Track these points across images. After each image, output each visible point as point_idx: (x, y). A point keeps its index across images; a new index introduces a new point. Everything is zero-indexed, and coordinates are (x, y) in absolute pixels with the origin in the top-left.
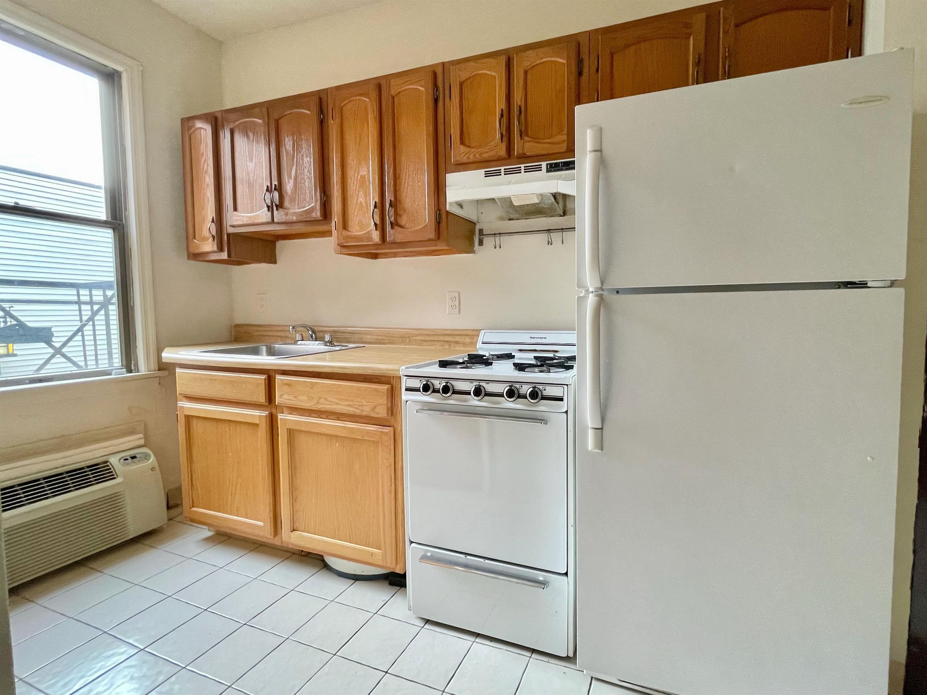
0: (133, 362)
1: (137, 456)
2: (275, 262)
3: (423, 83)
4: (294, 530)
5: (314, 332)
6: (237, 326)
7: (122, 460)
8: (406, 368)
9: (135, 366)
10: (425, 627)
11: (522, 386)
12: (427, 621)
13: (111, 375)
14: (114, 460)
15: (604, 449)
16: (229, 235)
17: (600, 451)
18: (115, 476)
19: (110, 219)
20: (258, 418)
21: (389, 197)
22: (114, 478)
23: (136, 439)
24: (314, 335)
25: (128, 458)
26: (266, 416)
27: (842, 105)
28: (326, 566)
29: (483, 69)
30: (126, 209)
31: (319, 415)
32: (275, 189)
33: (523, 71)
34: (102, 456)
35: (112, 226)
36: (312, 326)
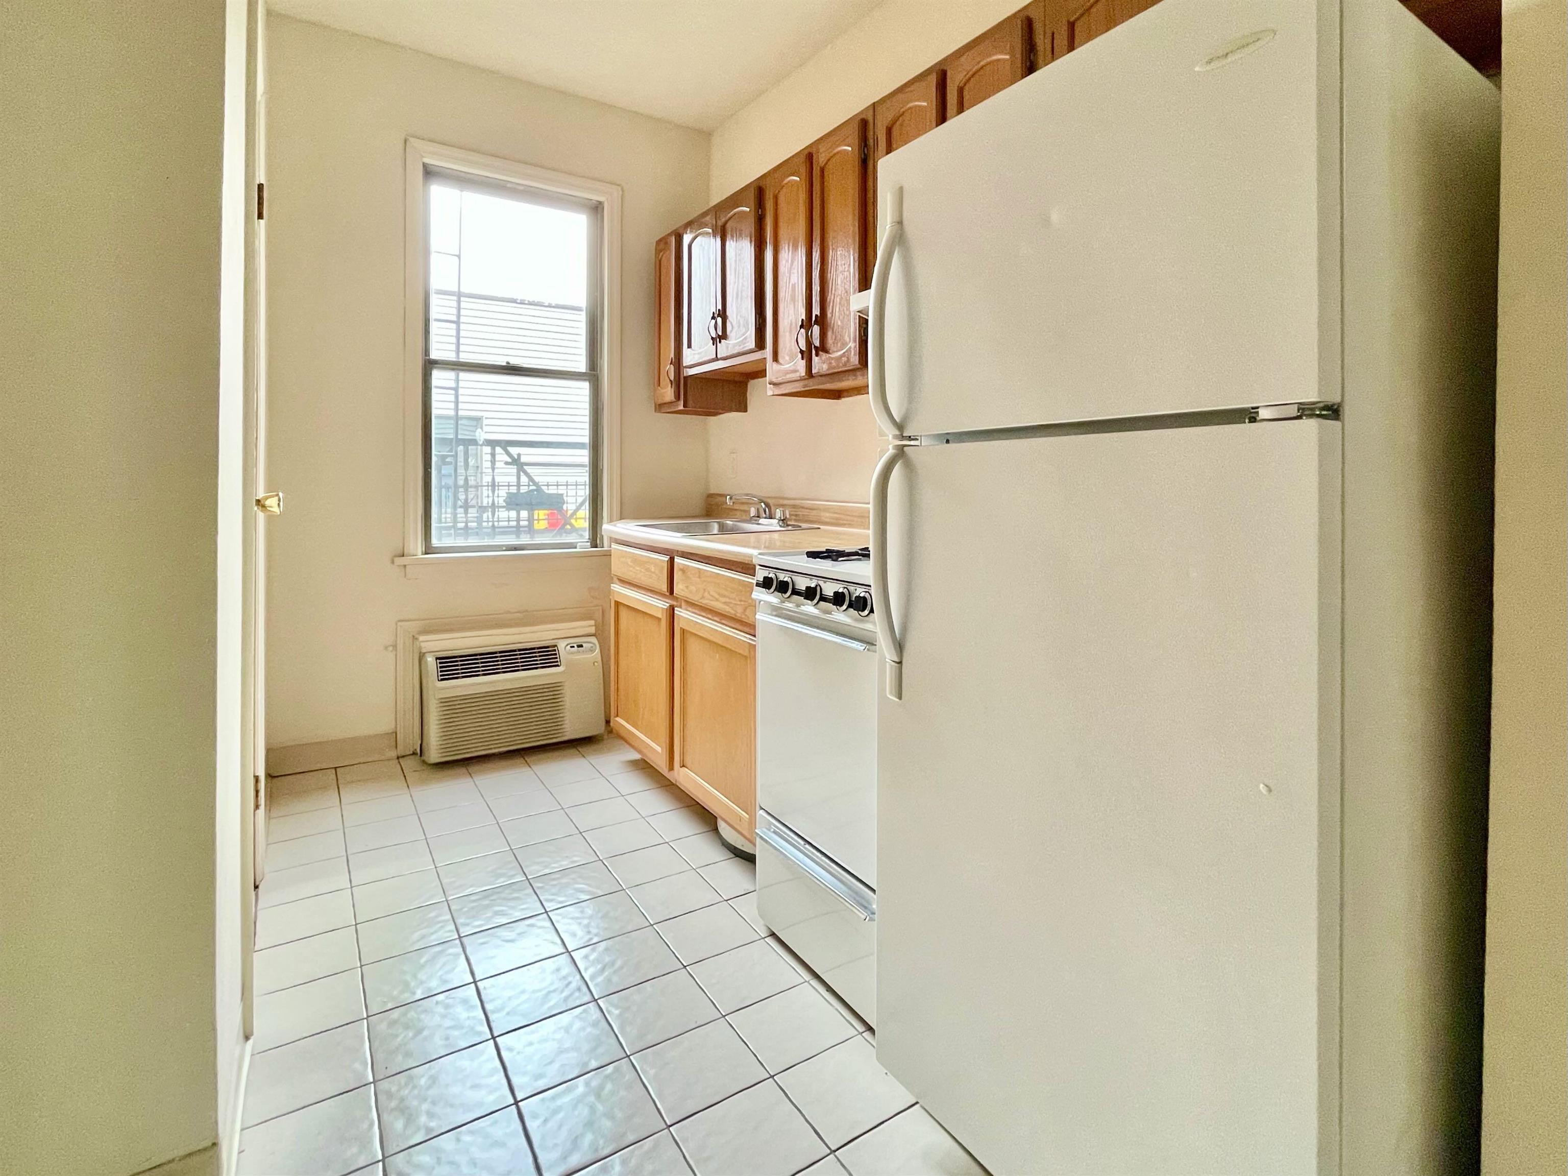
0: (599, 536)
1: (584, 645)
2: (746, 411)
3: (849, 140)
4: (683, 766)
5: (767, 505)
6: (711, 496)
7: (569, 646)
8: (760, 554)
9: (600, 540)
10: (766, 939)
11: (856, 590)
12: (773, 935)
13: (576, 548)
14: (562, 645)
15: (903, 698)
16: (686, 378)
17: (898, 700)
18: (559, 663)
19: (588, 371)
20: (661, 611)
21: (816, 311)
22: (558, 666)
23: (587, 626)
24: (767, 510)
25: (575, 645)
26: (667, 609)
27: (1197, 69)
28: (716, 830)
29: (911, 101)
30: (601, 358)
31: (721, 619)
32: (719, 315)
33: (956, 88)
34: (553, 639)
35: (587, 378)
36: (764, 497)
